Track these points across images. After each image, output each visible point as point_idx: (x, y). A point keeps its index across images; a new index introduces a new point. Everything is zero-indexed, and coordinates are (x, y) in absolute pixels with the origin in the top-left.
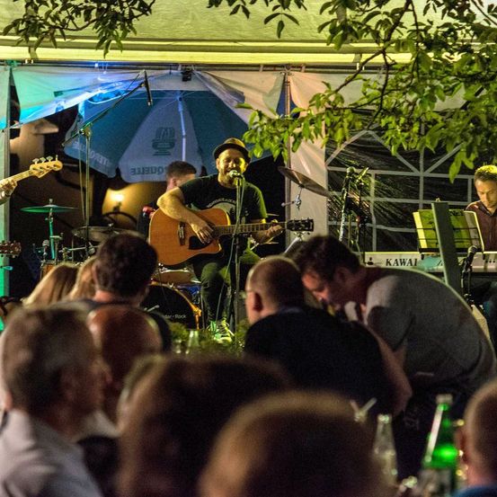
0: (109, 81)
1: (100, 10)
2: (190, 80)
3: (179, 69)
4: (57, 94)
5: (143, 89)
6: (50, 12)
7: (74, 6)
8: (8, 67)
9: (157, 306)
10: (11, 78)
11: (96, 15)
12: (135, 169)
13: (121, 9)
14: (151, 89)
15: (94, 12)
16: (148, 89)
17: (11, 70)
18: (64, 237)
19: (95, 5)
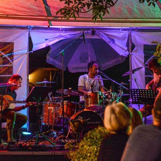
0: (65, 35)
1: (94, 5)
2: (95, 34)
3: (91, 30)
4: (46, 40)
5: (82, 38)
6: (74, 5)
7: (83, 3)
8: (28, 30)
9: (89, 119)
10: (29, 34)
11: (93, 6)
12: (73, 68)
13: (102, 4)
14: (85, 38)
15: (92, 5)
16: (84, 38)
17: (29, 31)
18: (52, 93)
19: (93, 3)
